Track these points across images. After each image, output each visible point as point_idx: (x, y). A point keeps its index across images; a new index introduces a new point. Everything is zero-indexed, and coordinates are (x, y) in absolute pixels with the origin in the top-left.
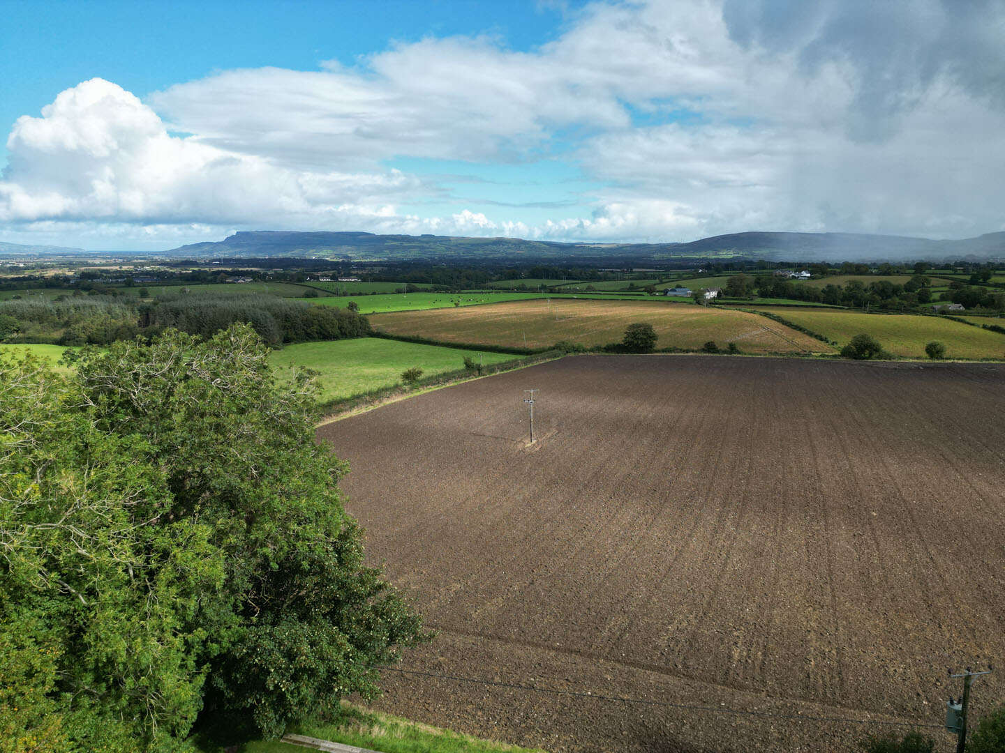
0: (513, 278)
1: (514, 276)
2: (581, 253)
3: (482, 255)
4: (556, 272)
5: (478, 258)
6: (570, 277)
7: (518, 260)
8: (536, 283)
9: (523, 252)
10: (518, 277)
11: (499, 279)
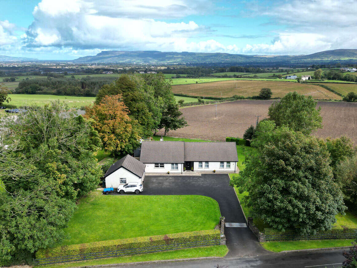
0: (222, 72)
1: (222, 71)
2: (256, 60)
3: (210, 61)
4: (242, 69)
5: (207, 63)
6: (247, 71)
7: (226, 64)
8: (232, 74)
9: (229, 60)
10: (224, 71)
11: (216, 72)
